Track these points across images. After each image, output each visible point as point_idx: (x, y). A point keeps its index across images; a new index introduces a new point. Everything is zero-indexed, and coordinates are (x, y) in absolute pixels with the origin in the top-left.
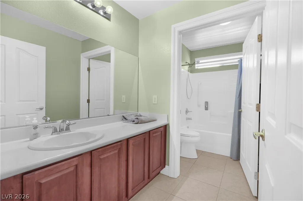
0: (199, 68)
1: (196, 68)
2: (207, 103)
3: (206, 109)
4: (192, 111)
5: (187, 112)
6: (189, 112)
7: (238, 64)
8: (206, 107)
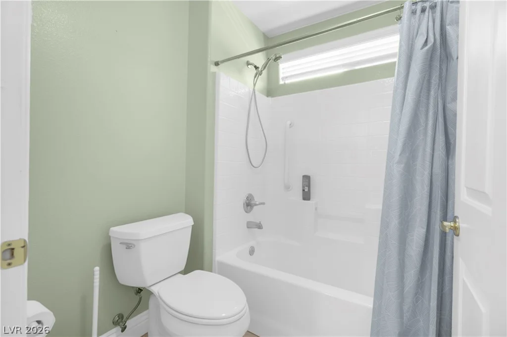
0: (288, 81)
1: (281, 82)
2: (307, 179)
3: (306, 196)
4: (263, 204)
5: (249, 204)
6: (256, 205)
7: (395, 63)
8: (304, 190)
